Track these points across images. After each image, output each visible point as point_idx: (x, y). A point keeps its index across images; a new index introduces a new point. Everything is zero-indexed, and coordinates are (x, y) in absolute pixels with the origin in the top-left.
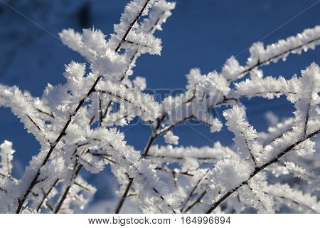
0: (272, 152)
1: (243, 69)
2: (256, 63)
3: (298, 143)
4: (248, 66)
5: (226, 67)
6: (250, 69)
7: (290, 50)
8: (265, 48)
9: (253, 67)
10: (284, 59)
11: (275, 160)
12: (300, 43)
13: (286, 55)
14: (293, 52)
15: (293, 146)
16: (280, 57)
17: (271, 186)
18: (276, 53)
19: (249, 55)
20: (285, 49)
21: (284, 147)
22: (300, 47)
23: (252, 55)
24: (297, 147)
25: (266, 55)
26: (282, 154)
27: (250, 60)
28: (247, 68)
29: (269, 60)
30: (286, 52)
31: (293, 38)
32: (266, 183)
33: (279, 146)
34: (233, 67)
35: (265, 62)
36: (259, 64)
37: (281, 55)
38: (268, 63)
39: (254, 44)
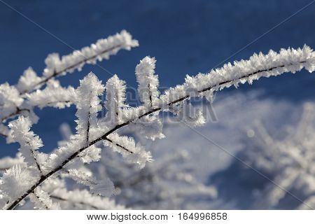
0: (56, 160)
1: (39, 79)
2: (52, 73)
3: (81, 150)
4: (45, 76)
5: (22, 79)
6: (47, 80)
7: (85, 60)
8: (61, 59)
9: (50, 78)
10: (80, 69)
11: (60, 168)
12: (94, 54)
13: (82, 65)
14: (89, 62)
15: (77, 153)
16: (75, 67)
17: (71, 192)
18: (72, 63)
19: (45, 66)
20: (80, 60)
21: (68, 155)
22: (94, 57)
23: (48, 65)
24: (81, 154)
25: (62, 65)
26: (66, 162)
27: (46, 71)
28: (44, 79)
29: (65, 70)
30: (81, 62)
31: (87, 49)
32: (65, 190)
33: (63, 154)
34: (30, 78)
35: (61, 72)
36: (55, 75)
37: (76, 65)
38: (64, 74)
39: (50, 55)
